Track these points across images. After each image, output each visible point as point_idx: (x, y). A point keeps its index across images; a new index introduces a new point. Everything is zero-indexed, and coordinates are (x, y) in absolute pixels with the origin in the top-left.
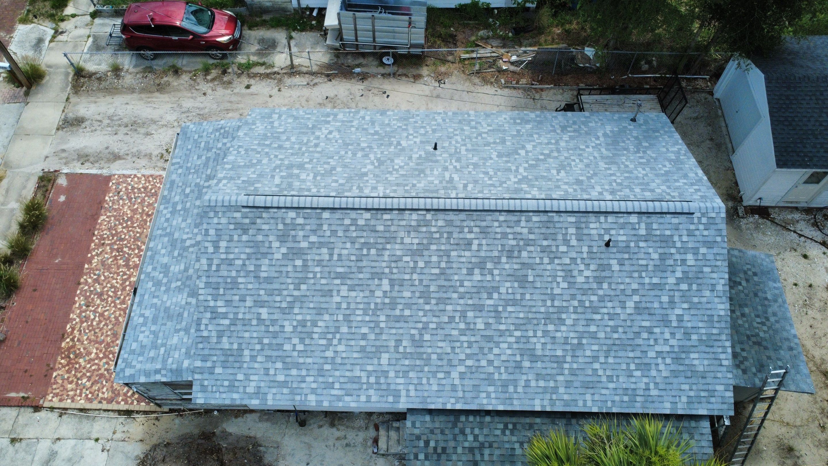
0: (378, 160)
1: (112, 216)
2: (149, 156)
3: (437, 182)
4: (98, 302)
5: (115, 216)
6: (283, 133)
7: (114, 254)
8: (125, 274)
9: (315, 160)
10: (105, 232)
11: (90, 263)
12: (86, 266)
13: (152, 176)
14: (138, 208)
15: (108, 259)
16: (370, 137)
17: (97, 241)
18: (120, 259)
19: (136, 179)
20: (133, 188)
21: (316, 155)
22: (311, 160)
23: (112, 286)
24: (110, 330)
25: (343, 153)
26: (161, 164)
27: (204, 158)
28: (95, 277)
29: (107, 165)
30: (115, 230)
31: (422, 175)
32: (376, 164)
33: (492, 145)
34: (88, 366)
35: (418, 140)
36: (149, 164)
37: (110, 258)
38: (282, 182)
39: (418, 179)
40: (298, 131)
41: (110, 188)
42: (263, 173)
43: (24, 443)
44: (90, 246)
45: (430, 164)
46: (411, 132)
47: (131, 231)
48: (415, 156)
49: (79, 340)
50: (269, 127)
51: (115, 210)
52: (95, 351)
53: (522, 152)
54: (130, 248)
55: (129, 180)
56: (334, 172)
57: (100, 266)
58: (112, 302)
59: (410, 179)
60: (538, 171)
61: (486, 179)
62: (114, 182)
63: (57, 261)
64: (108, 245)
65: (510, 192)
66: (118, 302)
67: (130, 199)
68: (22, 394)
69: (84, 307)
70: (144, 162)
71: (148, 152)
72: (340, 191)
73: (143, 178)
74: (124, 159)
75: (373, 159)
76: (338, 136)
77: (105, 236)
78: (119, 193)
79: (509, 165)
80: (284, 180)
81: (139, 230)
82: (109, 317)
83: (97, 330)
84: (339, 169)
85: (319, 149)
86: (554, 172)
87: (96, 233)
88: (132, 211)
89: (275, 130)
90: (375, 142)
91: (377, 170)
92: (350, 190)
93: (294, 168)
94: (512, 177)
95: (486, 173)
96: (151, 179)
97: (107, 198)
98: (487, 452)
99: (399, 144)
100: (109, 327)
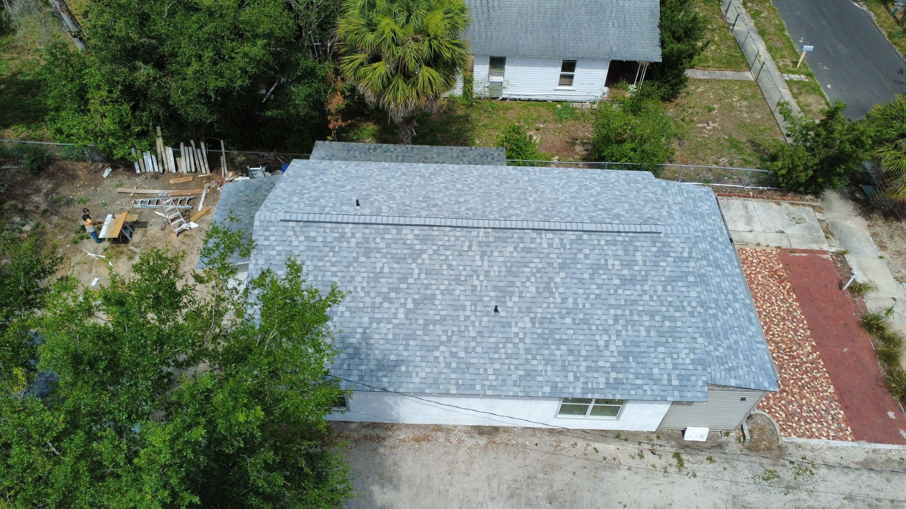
0: (552, 293)
1: (823, 392)
2: (829, 466)
3: (496, 254)
4: (782, 313)
5: (818, 391)
6: (657, 344)
7: (795, 353)
8: (773, 335)
9: (612, 291)
10: (818, 375)
11: (813, 346)
12: (814, 343)
13: (809, 437)
14: (802, 400)
15: (797, 349)
16: (564, 337)
17: (821, 367)
18: (785, 349)
19: (825, 434)
20: (820, 422)
21: (612, 301)
22: (616, 291)
23: (777, 325)
24: (757, 293)
25: (588, 306)
26: (809, 455)
27: (732, 341)
28: (798, 334)
29: (871, 455)
30: (810, 377)
31: (509, 265)
32: (552, 285)
33: (438, 318)
34: (758, 270)
35: (515, 330)
36: (823, 455)
37: (796, 351)
38: (634, 255)
39: (513, 260)
40: (643, 349)
41: (847, 425)
42: (655, 268)
43: (774, 230)
44: (824, 362)
45: (501, 284)
46: (521, 345)
47: (793, 375)
48: (515, 299)
49: (779, 287)
50: (675, 356)
51: (823, 398)
52: (760, 279)
53: (410, 305)
54: (782, 357)
55: (832, 434)
56: (590, 271)
57: (801, 342)
58: (769, 313)
59: (519, 260)
60: (401, 271)
61: (451, 258)
62: (848, 433)
63: (846, 349)
64: (806, 363)
65: (431, 238)
66: (765, 313)
67: (815, 410)
68: (796, 254)
69: (791, 310)
70: (831, 458)
71: (832, 471)
72: (580, 242)
73: (817, 434)
74: (857, 463)
75: (557, 295)
76: (597, 337)
77: (815, 371)
78: (833, 419)
79: (426, 282)
80: (633, 258)
81: (785, 375)
82: (764, 301)
83: (767, 293)
84: (586, 276)
85: (612, 312)
86: (386, 270)
87: (827, 375)
88: (805, 397)
89: (668, 350)
90: (558, 326)
91: (551, 275)
92: (572, 242)
93: (628, 277)
94: (427, 262)
95: (450, 267)
96: (808, 433)
97: (842, 412)
98: (455, 155)
99: (533, 321)
100: (759, 295)
